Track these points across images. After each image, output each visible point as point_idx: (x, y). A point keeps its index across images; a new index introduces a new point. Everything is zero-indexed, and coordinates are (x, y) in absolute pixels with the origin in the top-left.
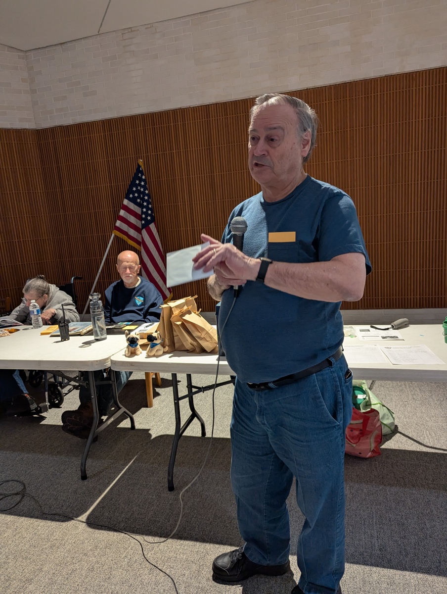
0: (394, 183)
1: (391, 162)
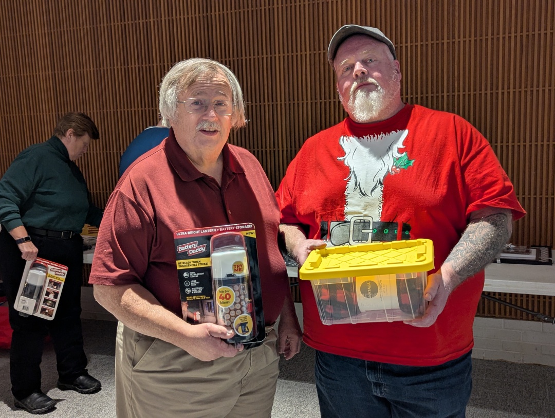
0: (529, 86)
1: (524, 48)
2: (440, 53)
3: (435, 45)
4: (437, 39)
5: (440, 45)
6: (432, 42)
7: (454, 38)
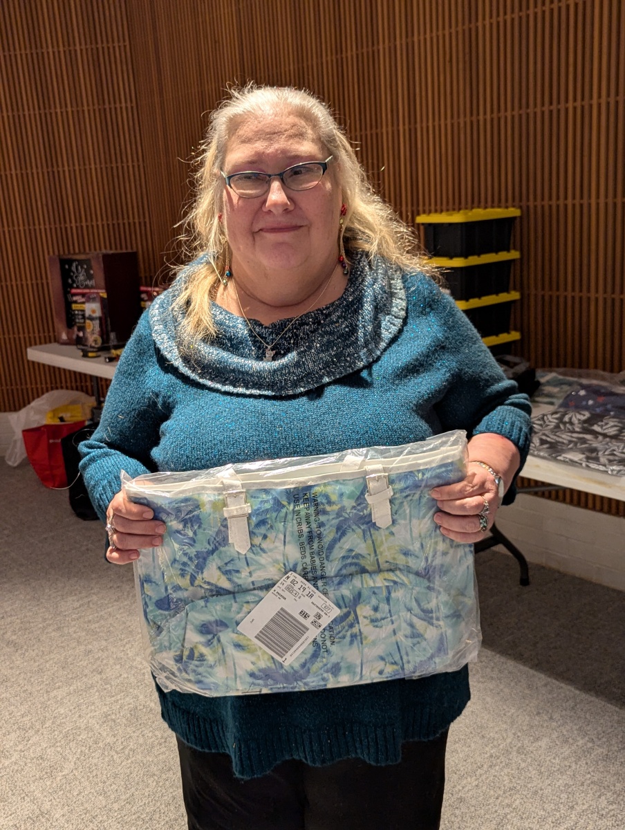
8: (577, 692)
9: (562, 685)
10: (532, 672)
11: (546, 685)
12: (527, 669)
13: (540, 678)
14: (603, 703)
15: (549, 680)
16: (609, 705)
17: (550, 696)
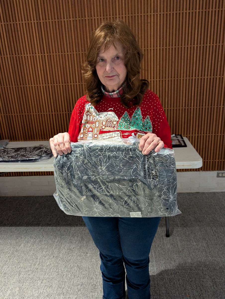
2: (84, 26)
3: (81, 21)
4: (82, 17)
5: (84, 21)
6: (79, 19)
7: (91, 16)
8: (25, 228)
9: (21, 228)
10: (10, 228)
11: (16, 230)
12: (8, 227)
13: (13, 228)
14: (34, 227)
15: (16, 228)
16: (35, 227)
17: (18, 232)
